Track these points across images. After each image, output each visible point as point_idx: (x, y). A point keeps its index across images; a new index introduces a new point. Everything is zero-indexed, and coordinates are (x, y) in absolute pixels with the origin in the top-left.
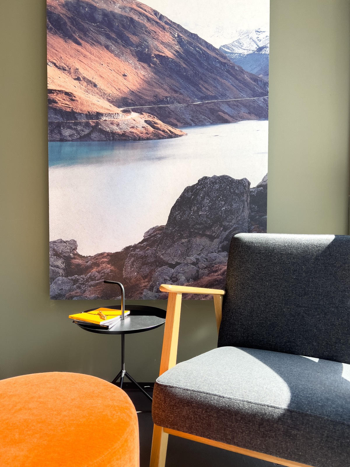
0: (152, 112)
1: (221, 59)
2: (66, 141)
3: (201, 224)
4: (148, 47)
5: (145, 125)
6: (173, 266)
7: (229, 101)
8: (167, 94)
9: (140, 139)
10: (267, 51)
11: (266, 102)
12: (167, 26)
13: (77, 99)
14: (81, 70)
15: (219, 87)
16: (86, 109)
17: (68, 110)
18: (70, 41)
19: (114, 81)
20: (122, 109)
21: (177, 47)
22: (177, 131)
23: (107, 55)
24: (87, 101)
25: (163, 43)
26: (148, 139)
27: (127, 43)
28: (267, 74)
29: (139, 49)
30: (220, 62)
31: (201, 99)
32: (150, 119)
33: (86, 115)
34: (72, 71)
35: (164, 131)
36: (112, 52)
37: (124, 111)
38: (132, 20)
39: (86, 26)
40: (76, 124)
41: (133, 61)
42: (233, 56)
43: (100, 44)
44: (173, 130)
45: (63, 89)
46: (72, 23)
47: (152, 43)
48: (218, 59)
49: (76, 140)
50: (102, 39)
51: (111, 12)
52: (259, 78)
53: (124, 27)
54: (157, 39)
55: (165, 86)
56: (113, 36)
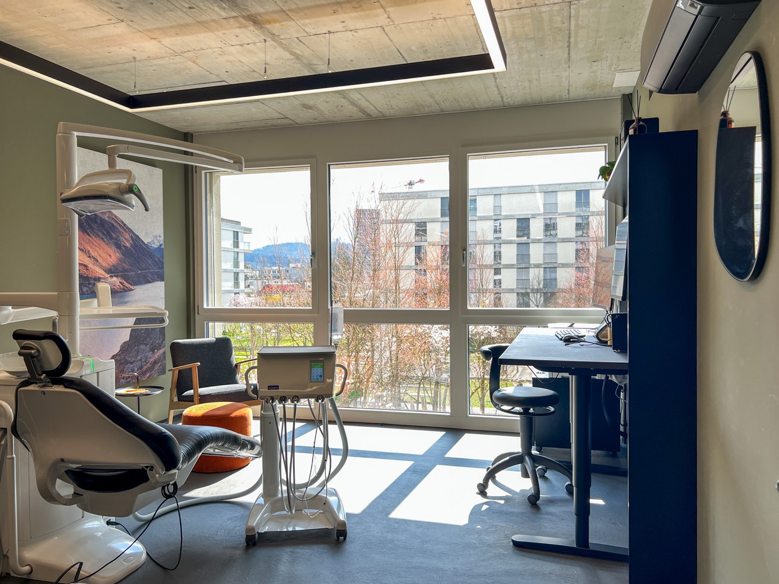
0: (123, 277)
1: (147, 249)
2: (85, 294)
3: (142, 337)
4: (120, 240)
5: (120, 284)
6: (132, 363)
7: (151, 271)
8: (128, 267)
10: (163, 247)
11: (163, 271)
12: (127, 230)
13: (89, 269)
14: (91, 252)
15: (147, 264)
16: (94, 275)
17: (86, 275)
18: (85, 234)
19: (106, 259)
20: (109, 275)
21: (131, 241)
22: (132, 287)
23: (102, 244)
24: (94, 270)
25: (126, 239)
26: (121, 292)
27: (111, 238)
28: (163, 258)
29: (116, 241)
30: (147, 251)
31: (141, 270)
32: (121, 281)
33: (94, 278)
34: (87, 252)
35: (127, 287)
36: (105, 242)
37: (110, 276)
38: (113, 224)
39: (93, 225)
40: (89, 284)
41: (113, 248)
42: (152, 248)
43: (99, 236)
44: (130, 287)
45: (83, 263)
46: (86, 223)
49: (89, 294)
50: (100, 234)
51: (104, 219)
52: (161, 259)
53: (110, 228)
54: (123, 237)
55: (127, 263)
56: (105, 233)
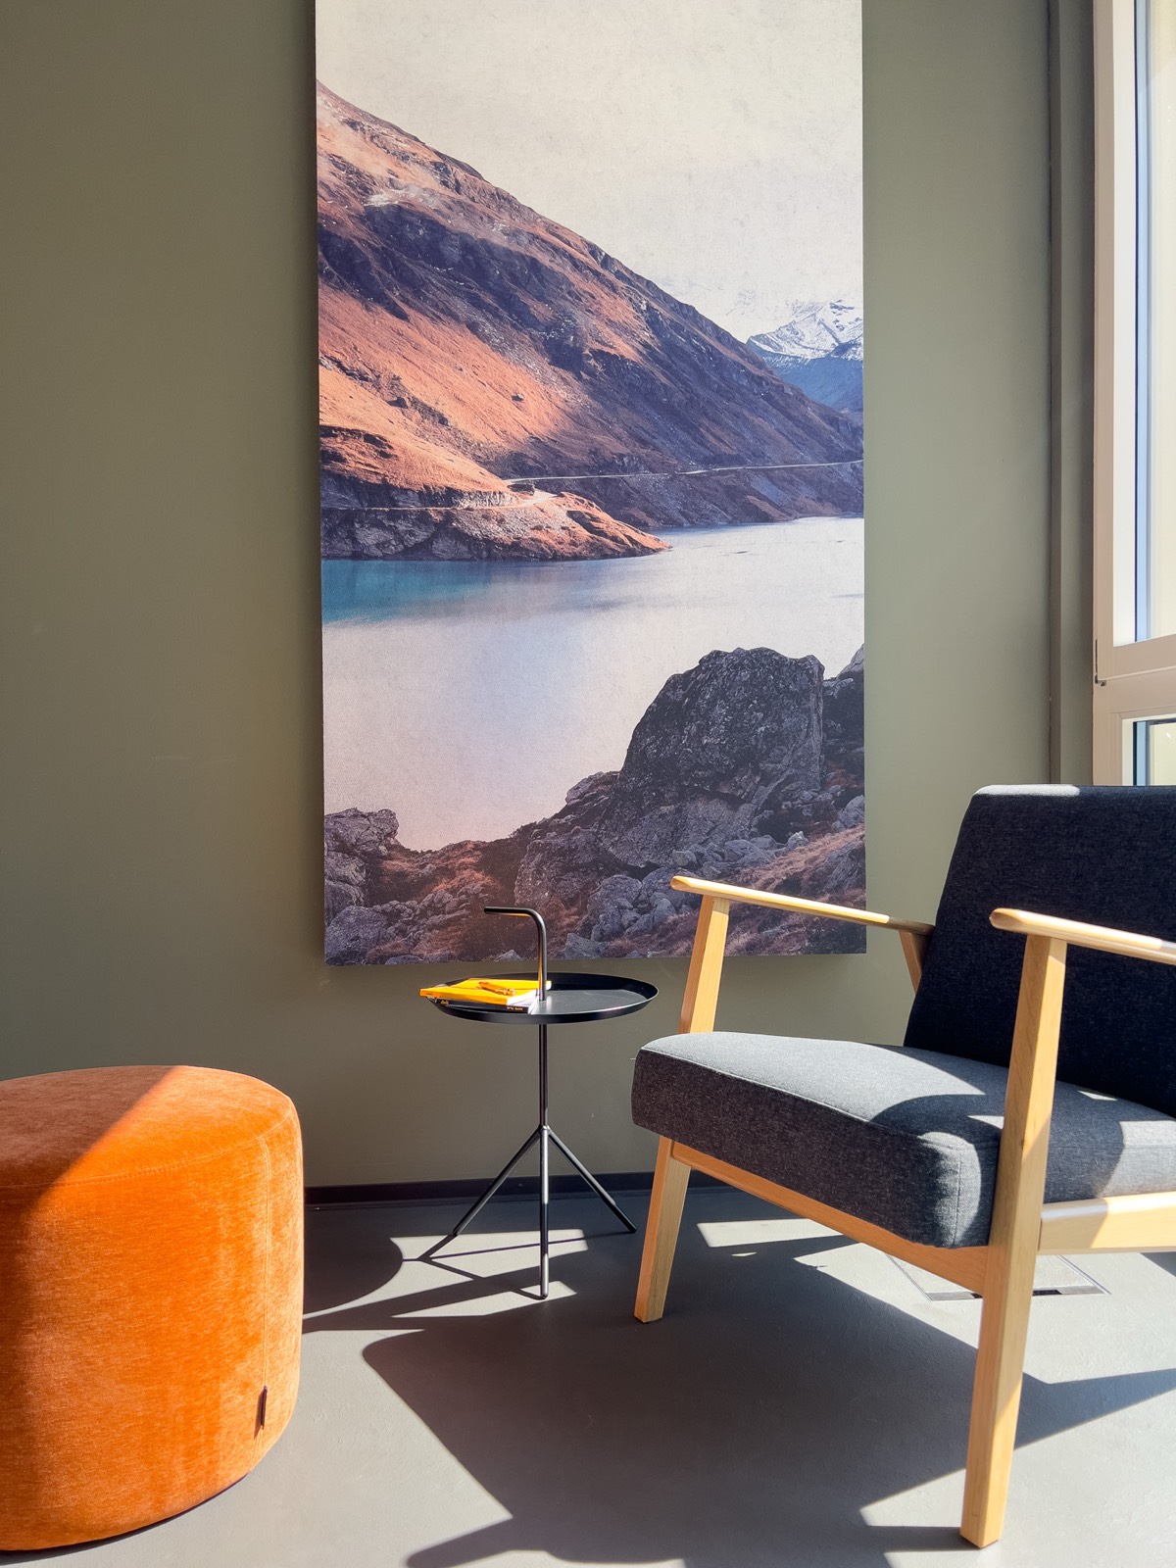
0: (585, 490)
1: (750, 367)
2: (369, 557)
3: (709, 766)
4: (575, 331)
5: (569, 522)
6: (638, 874)
7: (771, 470)
8: (622, 449)
9: (557, 557)
10: (859, 354)
11: (858, 474)
12: (620, 284)
13: (397, 453)
14: (407, 382)
15: (747, 435)
16: (419, 480)
17: (374, 479)
18: (380, 309)
19: (491, 411)
20: (510, 482)
21: (646, 335)
22: (647, 539)
23: (471, 345)
24: (422, 460)
25: (610, 323)
26: (576, 557)
27: (523, 319)
28: (859, 408)
29: (553, 335)
30: (748, 374)
31: (706, 462)
32: (581, 508)
33: (420, 493)
34: (383, 381)
35: (614, 539)
36: (485, 339)
37: (516, 488)
38: (534, 264)
39: (420, 272)
40: (394, 516)
41: (538, 363)
42: (781, 363)
43: (456, 318)
44: (636, 537)
45: (360, 428)
46: (385, 265)
47: (585, 322)
48: (744, 368)
49: (395, 557)
50: (461, 307)
51: (483, 241)
52: (841, 415)
53: (514, 278)
54: (598, 314)
55: (618, 429)
56: (489, 300)
